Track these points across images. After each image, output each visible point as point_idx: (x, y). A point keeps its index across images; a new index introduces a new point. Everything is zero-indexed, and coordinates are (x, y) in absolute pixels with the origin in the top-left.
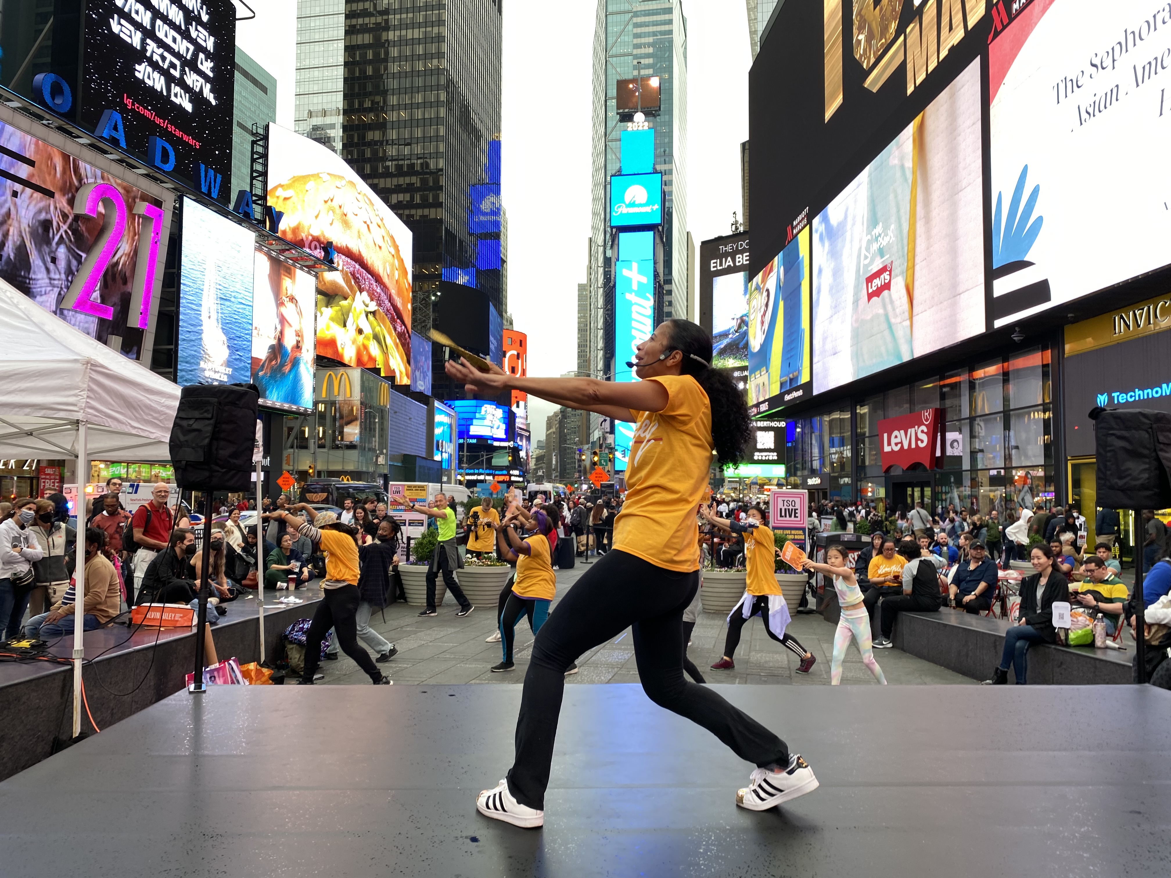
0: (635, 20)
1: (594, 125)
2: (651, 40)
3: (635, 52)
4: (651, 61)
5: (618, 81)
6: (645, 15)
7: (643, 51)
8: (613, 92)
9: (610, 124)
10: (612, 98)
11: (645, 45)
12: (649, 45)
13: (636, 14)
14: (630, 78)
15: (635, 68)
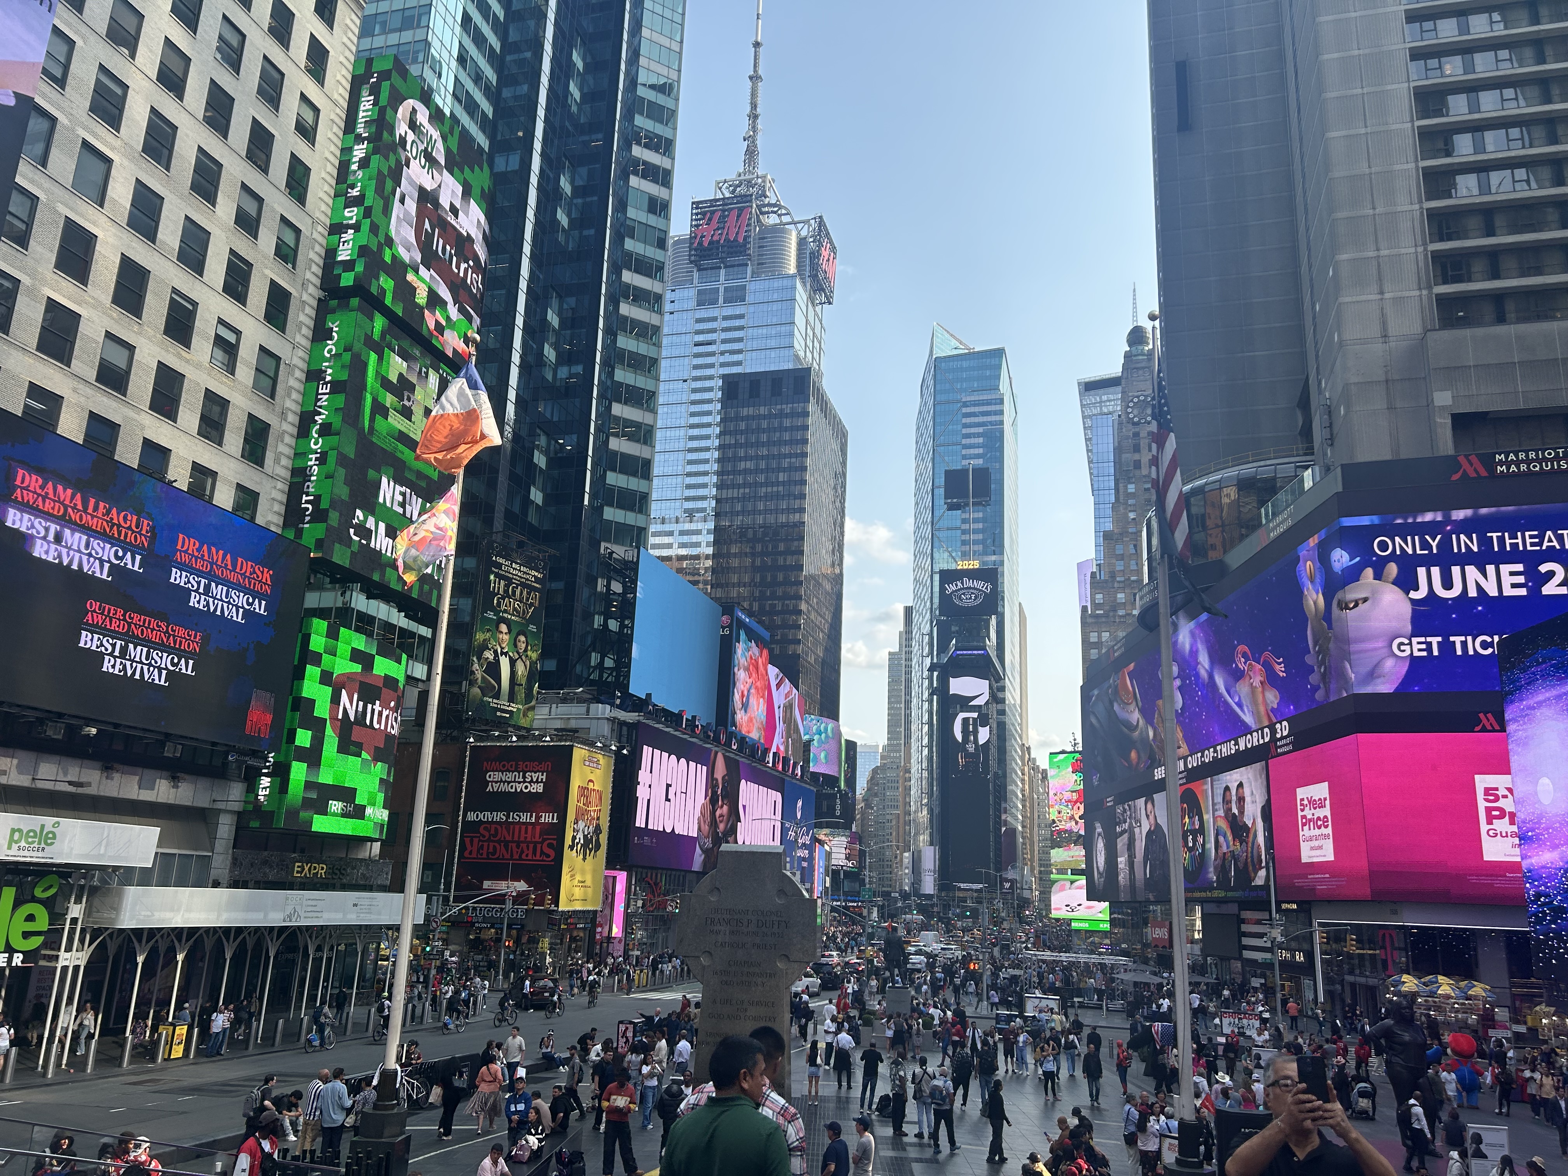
0: (964, 410)
1: (917, 504)
2: (981, 430)
3: (964, 441)
4: (981, 451)
5: (946, 471)
6: (975, 405)
7: (973, 441)
8: (941, 481)
9: (937, 513)
10: (939, 487)
11: (975, 435)
12: (978, 435)
13: (965, 404)
14: (959, 468)
15: (964, 457)
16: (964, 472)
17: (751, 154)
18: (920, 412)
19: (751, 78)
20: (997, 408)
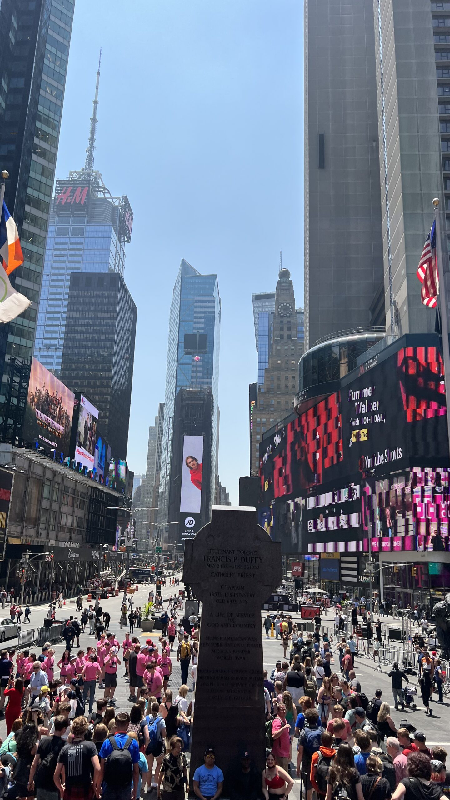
0: (196, 304)
1: (169, 350)
2: (203, 315)
3: (195, 320)
4: (203, 326)
5: (185, 335)
6: (201, 302)
7: (199, 320)
8: (183, 339)
9: (180, 356)
10: (181, 343)
11: (200, 318)
12: (202, 318)
13: (196, 301)
14: (192, 333)
15: (195, 328)
16: (194, 336)
17: (90, 159)
18: (173, 303)
19: (91, 119)
20: (212, 304)
